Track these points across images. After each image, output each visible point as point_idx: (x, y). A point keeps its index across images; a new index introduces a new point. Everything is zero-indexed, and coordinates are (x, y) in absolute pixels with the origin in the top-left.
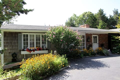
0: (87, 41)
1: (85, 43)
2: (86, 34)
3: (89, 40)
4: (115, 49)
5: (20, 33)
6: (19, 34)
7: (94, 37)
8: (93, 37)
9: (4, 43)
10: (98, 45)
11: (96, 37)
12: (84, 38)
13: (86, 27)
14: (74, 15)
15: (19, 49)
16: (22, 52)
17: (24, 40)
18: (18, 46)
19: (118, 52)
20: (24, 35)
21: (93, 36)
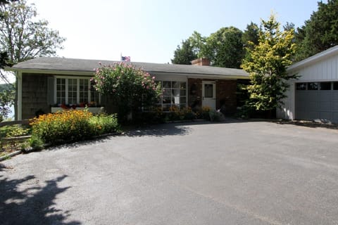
0: (191, 93)
1: (187, 96)
2: (189, 79)
3: (194, 92)
4: (239, 110)
5: (51, 75)
6: (49, 78)
7: (206, 85)
8: (203, 86)
9: (23, 92)
10: (215, 101)
11: (212, 85)
12: (185, 87)
13: (201, 63)
14: (196, 33)
15: (49, 104)
16: (52, 108)
17: (58, 88)
18: (46, 98)
19: (243, 116)
20: (58, 80)
21: (204, 83)
